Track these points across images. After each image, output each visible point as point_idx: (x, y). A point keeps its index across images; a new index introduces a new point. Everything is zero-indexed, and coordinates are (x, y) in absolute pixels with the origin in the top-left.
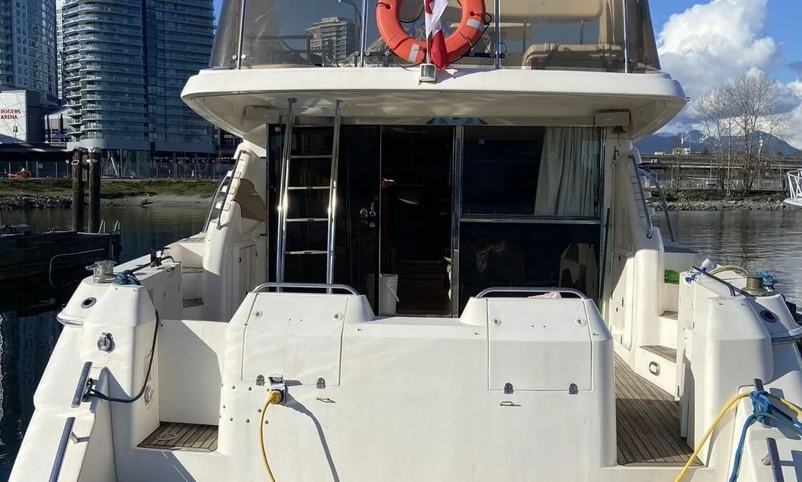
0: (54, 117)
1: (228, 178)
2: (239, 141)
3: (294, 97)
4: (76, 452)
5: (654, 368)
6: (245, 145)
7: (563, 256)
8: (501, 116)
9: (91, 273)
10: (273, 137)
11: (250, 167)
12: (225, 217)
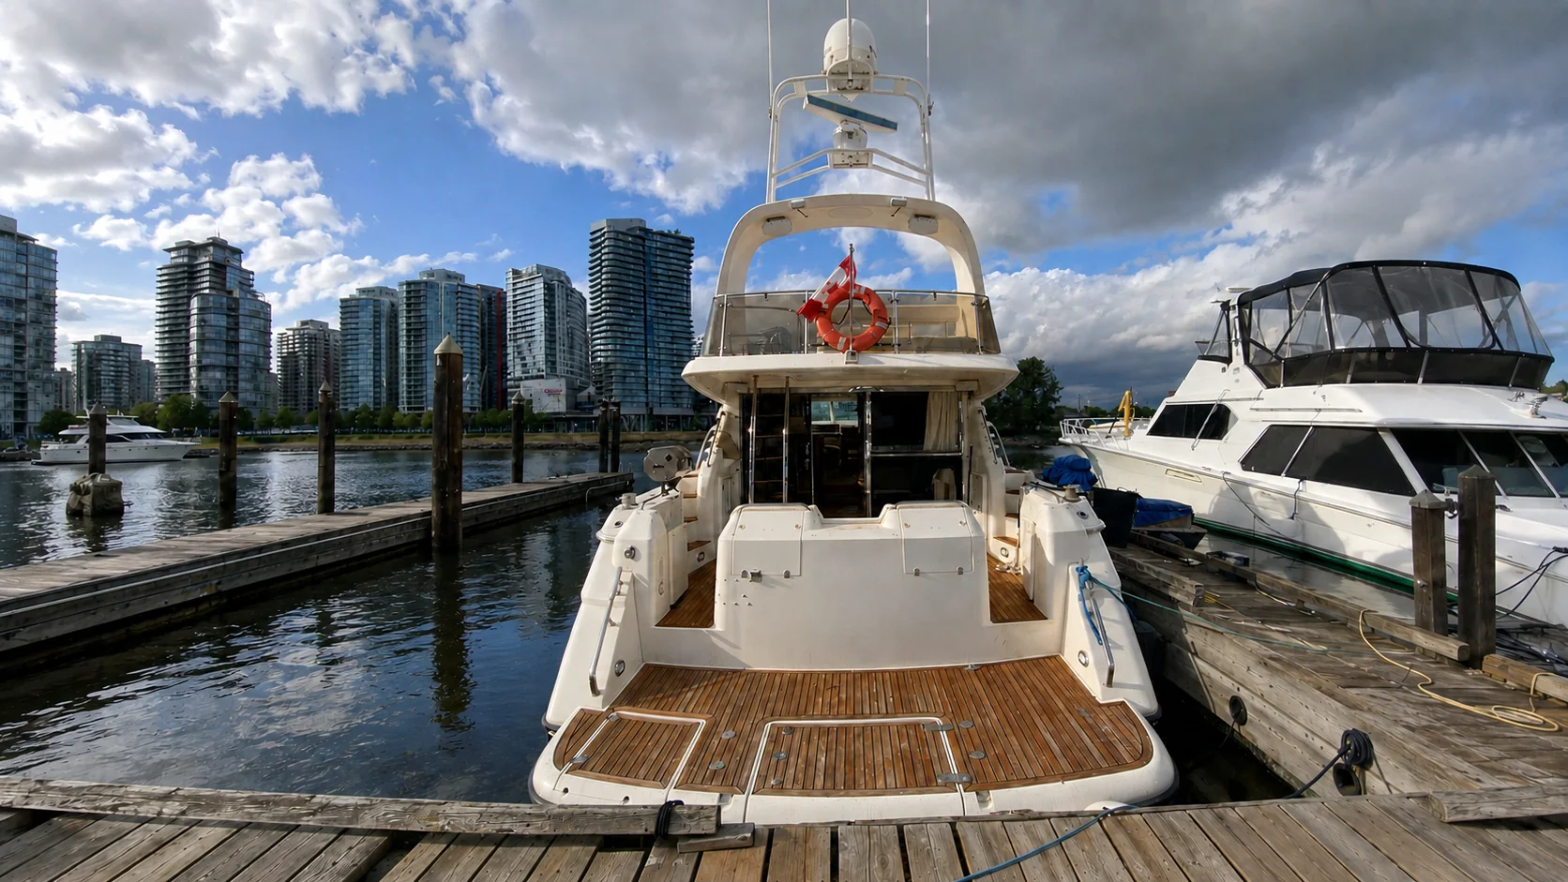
0: (585, 393)
1: (713, 431)
2: (720, 405)
3: (756, 375)
4: (613, 633)
5: (1004, 552)
6: (725, 408)
7: (934, 476)
8: (898, 385)
9: (620, 502)
10: (746, 403)
11: (728, 425)
12: (712, 458)
